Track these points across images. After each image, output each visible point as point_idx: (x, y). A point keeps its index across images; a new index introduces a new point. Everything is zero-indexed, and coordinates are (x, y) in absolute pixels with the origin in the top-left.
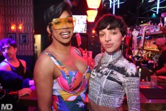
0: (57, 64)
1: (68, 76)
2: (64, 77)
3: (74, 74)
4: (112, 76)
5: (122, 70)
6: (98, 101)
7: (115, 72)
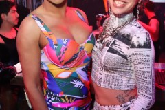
0: (43, 29)
1: (56, 45)
2: (51, 45)
3: (65, 42)
4: (114, 47)
5: (127, 39)
6: (100, 82)
7: (118, 42)
